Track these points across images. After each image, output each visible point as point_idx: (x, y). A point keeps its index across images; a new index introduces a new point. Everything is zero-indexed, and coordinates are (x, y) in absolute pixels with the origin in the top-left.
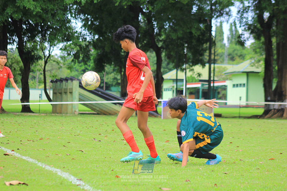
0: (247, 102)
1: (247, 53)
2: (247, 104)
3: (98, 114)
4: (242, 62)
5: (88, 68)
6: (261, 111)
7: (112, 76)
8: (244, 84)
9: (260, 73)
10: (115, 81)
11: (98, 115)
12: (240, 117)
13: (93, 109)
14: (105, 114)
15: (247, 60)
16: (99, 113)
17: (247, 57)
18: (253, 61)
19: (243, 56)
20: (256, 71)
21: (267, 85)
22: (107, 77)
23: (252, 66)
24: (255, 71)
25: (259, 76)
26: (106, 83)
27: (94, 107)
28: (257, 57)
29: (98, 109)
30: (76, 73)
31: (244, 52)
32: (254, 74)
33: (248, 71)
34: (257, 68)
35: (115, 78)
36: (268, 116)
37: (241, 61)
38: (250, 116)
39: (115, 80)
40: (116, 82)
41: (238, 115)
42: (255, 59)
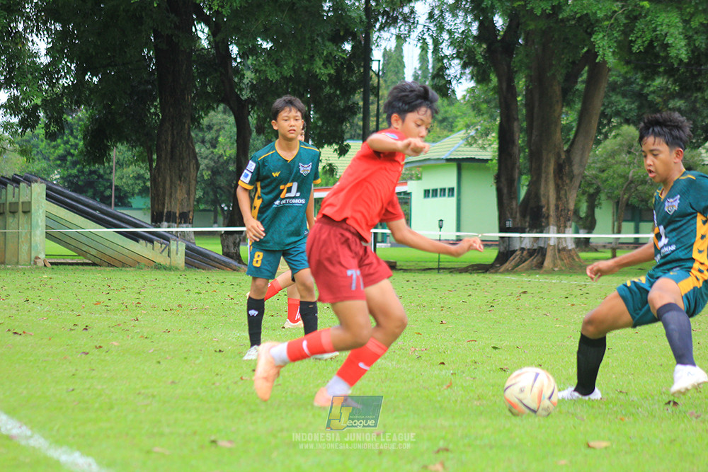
0: (458, 234)
1: (459, 114)
2: (458, 236)
3: (94, 264)
4: (447, 136)
5: (72, 151)
6: (491, 255)
7: (131, 170)
8: (451, 190)
9: (489, 162)
10: (139, 184)
11: (93, 268)
12: (439, 269)
13: (81, 253)
14: (110, 265)
15: (459, 131)
16: (97, 261)
17: (461, 123)
18: (472, 132)
19: (451, 120)
20: (481, 157)
21: (505, 191)
22: (119, 174)
23: (471, 145)
24: (477, 157)
25: (488, 169)
26: (117, 188)
27: (85, 248)
28: (482, 122)
29: (94, 252)
30: (44, 164)
31: (453, 110)
32: (475, 164)
33: (460, 157)
34: (483, 148)
35: (139, 177)
36: (508, 265)
37: (445, 133)
38: (464, 266)
39: (139, 182)
40: (142, 185)
41: (435, 265)
42: (479, 127)
